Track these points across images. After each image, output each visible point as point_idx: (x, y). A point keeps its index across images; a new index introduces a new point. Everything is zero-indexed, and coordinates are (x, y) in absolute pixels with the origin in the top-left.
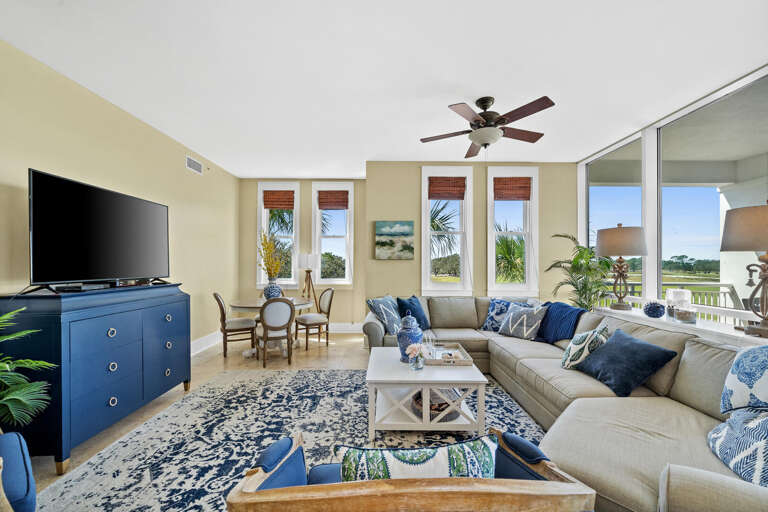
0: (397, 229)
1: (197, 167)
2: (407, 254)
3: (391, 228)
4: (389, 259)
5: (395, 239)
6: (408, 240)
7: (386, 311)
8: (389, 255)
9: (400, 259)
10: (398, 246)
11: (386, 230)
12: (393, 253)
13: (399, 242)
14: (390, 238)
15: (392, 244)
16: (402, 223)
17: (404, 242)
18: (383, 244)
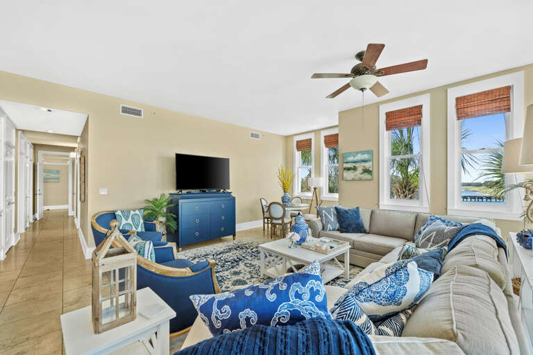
0: (359, 157)
1: (257, 136)
2: (367, 176)
3: (355, 157)
4: (353, 180)
5: (357, 165)
6: (367, 165)
7: (325, 215)
8: (353, 177)
9: (361, 180)
10: (360, 170)
11: (351, 159)
12: (356, 175)
13: (360, 167)
14: (354, 165)
15: (355, 169)
16: (363, 153)
17: (364, 166)
18: (349, 169)
